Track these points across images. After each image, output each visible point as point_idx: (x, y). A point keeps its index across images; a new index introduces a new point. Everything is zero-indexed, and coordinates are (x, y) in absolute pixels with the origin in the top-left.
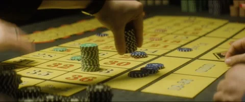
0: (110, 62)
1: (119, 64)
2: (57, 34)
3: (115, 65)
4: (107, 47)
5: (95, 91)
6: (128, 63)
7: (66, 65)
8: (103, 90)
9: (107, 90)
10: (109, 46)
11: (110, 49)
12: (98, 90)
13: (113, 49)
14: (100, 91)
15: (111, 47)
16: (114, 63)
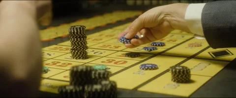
0: (107, 60)
1: (116, 63)
2: (57, 33)
3: (112, 64)
4: (105, 45)
5: (94, 90)
6: (125, 62)
7: (65, 64)
8: (101, 90)
9: (106, 89)
10: (107, 45)
11: (108, 48)
12: (96, 90)
13: (110, 48)
14: (99, 91)
15: (109, 46)
16: (111, 62)
